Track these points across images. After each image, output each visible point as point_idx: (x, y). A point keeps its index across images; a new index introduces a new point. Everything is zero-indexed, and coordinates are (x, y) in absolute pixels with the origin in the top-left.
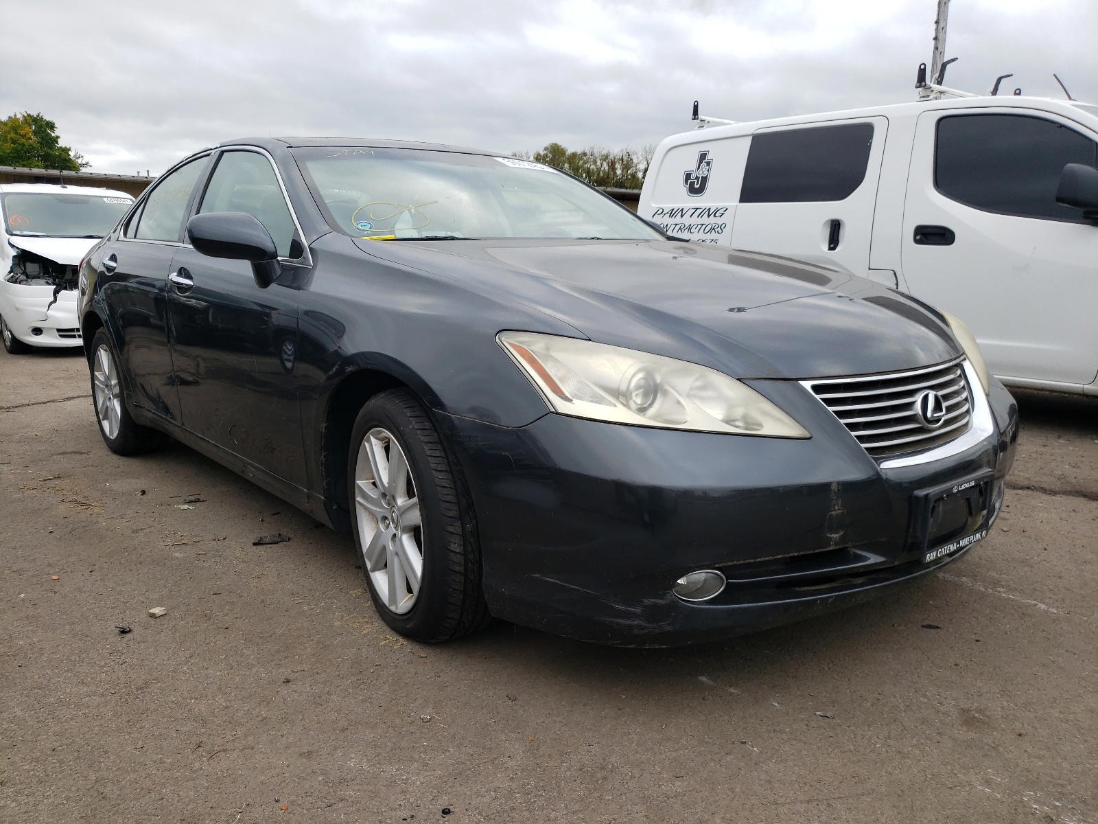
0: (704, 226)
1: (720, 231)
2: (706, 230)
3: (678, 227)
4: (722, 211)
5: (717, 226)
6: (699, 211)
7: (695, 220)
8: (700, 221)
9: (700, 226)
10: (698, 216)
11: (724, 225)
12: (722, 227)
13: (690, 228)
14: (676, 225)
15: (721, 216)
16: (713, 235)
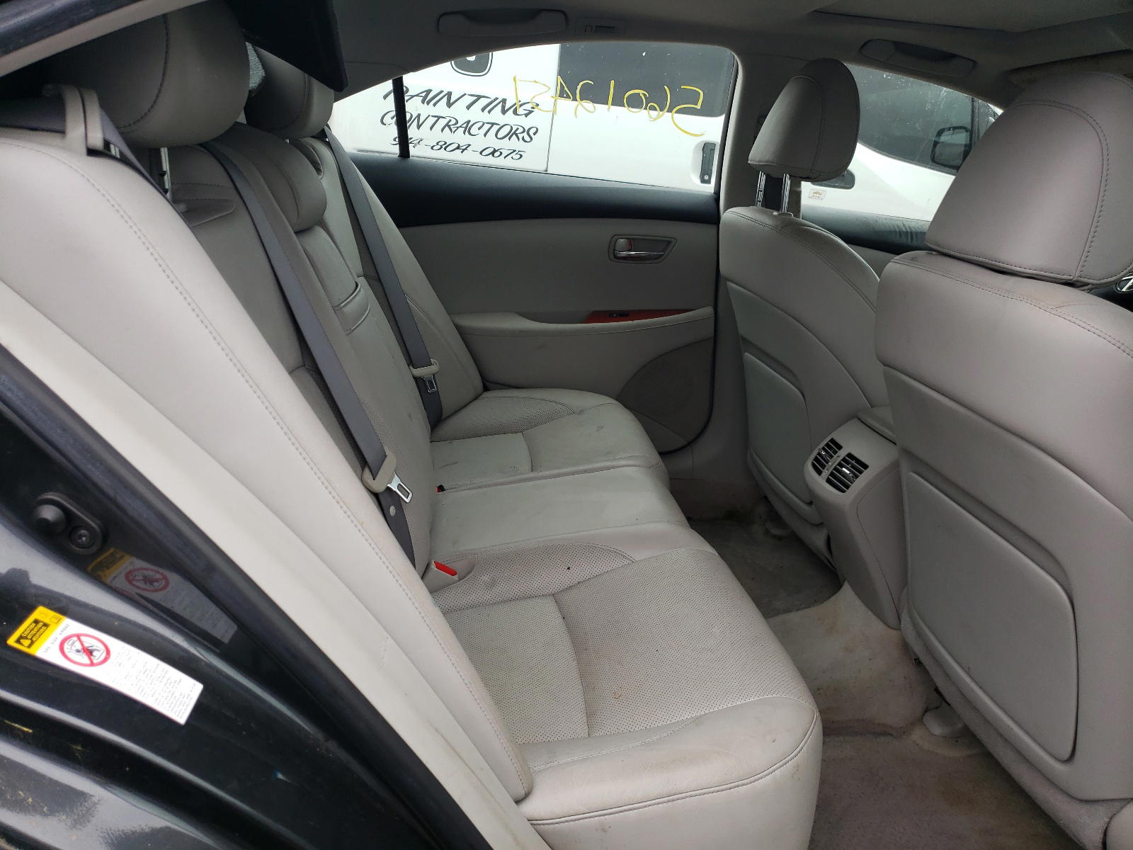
0: (495, 128)
1: (527, 138)
2: (501, 134)
3: (442, 122)
4: (528, 107)
5: (521, 130)
6: (483, 102)
7: (476, 114)
8: (486, 117)
9: (487, 127)
10: (483, 110)
11: (534, 130)
12: (531, 132)
13: (468, 127)
14: (439, 118)
15: (526, 115)
16: (514, 143)
